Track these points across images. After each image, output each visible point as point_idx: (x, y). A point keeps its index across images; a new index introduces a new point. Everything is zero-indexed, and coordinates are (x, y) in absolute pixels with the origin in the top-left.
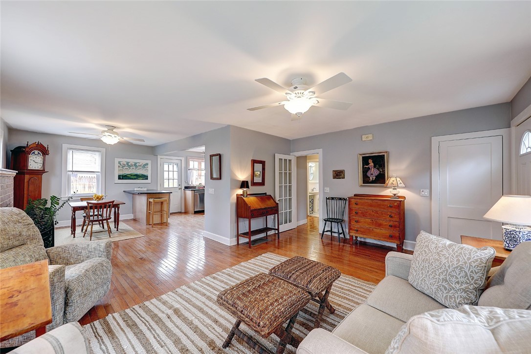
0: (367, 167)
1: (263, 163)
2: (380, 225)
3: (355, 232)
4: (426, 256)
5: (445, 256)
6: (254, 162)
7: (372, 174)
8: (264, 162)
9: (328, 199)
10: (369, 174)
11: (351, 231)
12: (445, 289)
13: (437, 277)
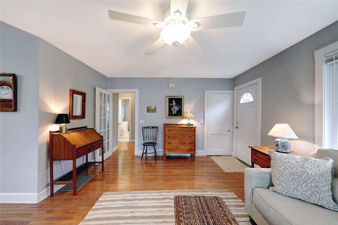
0: (171, 105)
1: (83, 95)
2: (184, 144)
3: (168, 150)
4: (291, 170)
5: (309, 168)
6: (73, 92)
7: (174, 110)
8: (85, 94)
9: (144, 128)
10: (172, 110)
11: (165, 150)
12: (318, 192)
13: (309, 185)
